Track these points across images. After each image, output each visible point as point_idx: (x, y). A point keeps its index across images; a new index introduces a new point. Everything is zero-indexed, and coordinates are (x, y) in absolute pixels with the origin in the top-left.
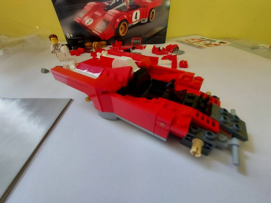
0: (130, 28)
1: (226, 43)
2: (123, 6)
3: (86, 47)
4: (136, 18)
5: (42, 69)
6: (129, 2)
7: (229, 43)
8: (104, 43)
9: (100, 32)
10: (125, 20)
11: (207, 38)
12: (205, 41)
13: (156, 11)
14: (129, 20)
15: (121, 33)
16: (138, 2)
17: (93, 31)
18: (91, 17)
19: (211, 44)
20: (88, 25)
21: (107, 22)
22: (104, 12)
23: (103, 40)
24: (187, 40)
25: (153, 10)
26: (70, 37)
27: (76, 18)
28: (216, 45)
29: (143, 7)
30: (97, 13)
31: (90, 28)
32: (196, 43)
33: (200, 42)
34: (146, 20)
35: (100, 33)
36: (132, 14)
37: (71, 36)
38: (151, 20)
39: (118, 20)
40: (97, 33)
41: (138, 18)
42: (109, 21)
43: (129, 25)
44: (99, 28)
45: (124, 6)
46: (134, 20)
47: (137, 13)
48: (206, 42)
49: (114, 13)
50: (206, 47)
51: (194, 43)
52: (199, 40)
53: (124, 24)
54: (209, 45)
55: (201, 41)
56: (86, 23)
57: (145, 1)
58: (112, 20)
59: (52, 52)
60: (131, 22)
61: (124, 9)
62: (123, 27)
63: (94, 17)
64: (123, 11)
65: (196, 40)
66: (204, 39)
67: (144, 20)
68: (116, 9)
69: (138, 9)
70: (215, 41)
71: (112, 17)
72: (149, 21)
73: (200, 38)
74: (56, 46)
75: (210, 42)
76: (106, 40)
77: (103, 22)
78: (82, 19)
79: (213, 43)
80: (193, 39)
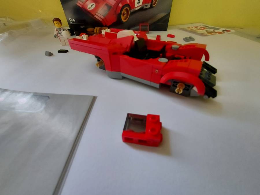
0: (132, 14)
1: (230, 31)
3: (88, 33)
4: (139, 3)
5: (46, 52)
7: (234, 31)
9: (102, 17)
10: (128, 5)
11: (210, 26)
12: (208, 29)
14: (131, 5)
15: (123, 18)
17: (95, 16)
18: (93, 1)
19: (214, 32)
20: (90, 9)
21: (110, 7)
23: (104, 25)
24: (189, 28)
26: (72, 22)
27: (78, 2)
28: (219, 33)
31: (92, 13)
32: (198, 31)
34: (149, 5)
37: (73, 21)
38: (154, 6)
39: (120, 5)
40: (99, 19)
41: (141, 3)
42: (112, 6)
43: (132, 11)
44: (101, 13)
46: (136, 5)
48: (209, 30)
50: (208, 34)
51: (196, 31)
52: (202, 28)
53: (127, 10)
54: (213, 33)
55: (204, 29)
56: (88, 7)
58: (114, 5)
59: (55, 37)
60: (134, 7)
62: (125, 13)
63: (97, 1)
65: (198, 28)
66: (207, 26)
67: (147, 6)
70: (218, 29)
71: (115, 2)
72: (151, 7)
73: (203, 26)
74: (59, 30)
75: (213, 30)
76: (108, 26)
77: (105, 6)
78: (84, 3)
79: (216, 31)
80: (195, 27)
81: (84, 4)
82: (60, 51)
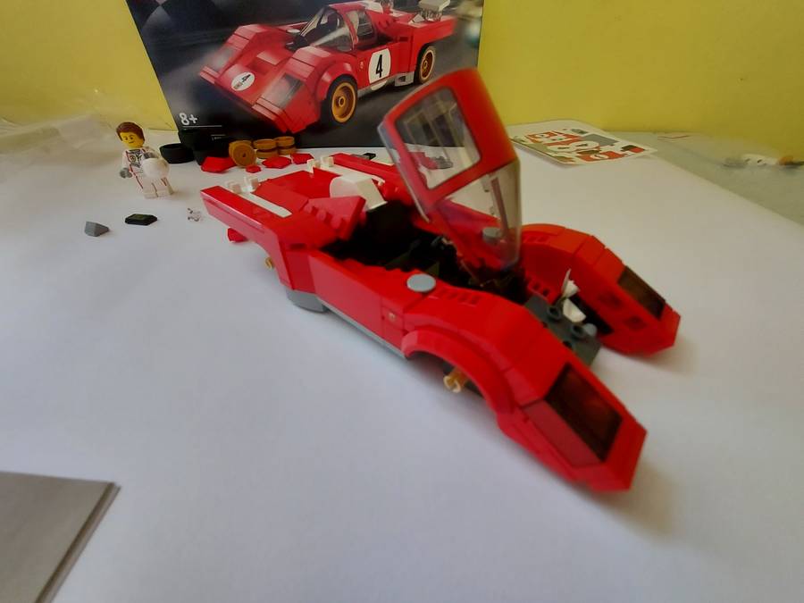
0: (362, 100)
1: (643, 150)
2: (341, 37)
4: (379, 71)
5: (88, 223)
6: (356, 26)
7: (653, 150)
8: (286, 141)
9: (276, 110)
10: (349, 77)
11: (591, 132)
12: (584, 143)
13: (437, 52)
14: (359, 78)
15: (336, 112)
16: (385, 25)
17: (256, 108)
18: (247, 66)
19: (596, 152)
20: (240, 89)
21: (295, 82)
22: (287, 53)
23: (284, 131)
24: (533, 136)
25: (430, 50)
26: (188, 124)
27: (205, 70)
28: (612, 155)
29: (398, 39)
30: (263, 56)
31: (248, 100)
32: (555, 148)
33: (568, 143)
34: (410, 78)
35: (274, 114)
36: (367, 61)
37: (191, 122)
39: (327, 78)
40: (266, 114)
41: (386, 72)
42: (301, 79)
43: (361, 92)
44: (273, 99)
45: (343, 38)
46: (373, 77)
47: (381, 56)
48: (586, 145)
49: (315, 57)
50: (579, 161)
51: (549, 148)
52: (568, 136)
53: (346, 89)
54: (592, 156)
55: (574, 139)
56: (234, 84)
57: (406, 24)
58: (309, 77)
59: (123, 174)
60: (367, 83)
61: (345, 45)
62: (343, 97)
63: (257, 68)
64: (339, 51)
65: (559, 137)
66: (582, 132)
67: (403, 79)
68: (321, 46)
69: (385, 46)
70: (611, 143)
71: (310, 69)
72: (417, 82)
73: (573, 130)
74: (135, 155)
75: (598, 145)
76: (293, 132)
77: (283, 81)
78: (221, 72)
79: (605, 149)
80: (551, 134)
81: (222, 75)
82: (131, 220)
